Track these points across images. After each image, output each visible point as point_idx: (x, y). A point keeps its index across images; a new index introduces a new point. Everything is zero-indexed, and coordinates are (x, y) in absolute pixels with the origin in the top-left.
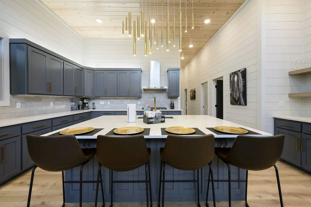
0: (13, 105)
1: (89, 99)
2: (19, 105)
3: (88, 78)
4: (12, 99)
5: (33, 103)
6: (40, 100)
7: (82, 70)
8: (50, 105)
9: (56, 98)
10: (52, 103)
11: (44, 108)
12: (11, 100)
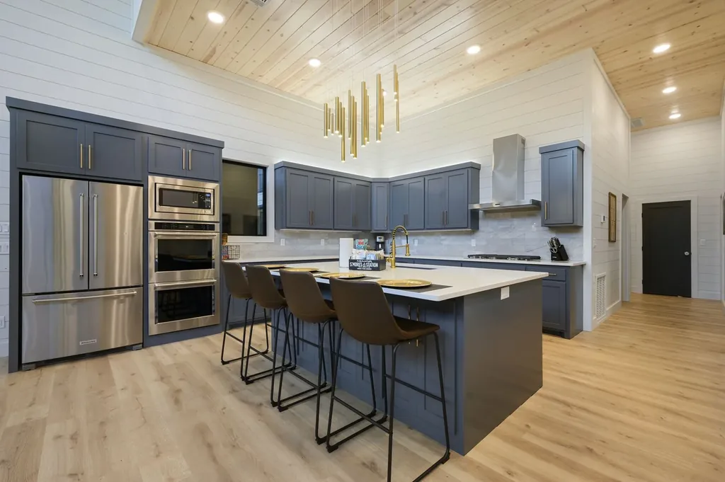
0: (277, 242)
1: (386, 235)
2: (283, 242)
3: (380, 199)
4: (276, 234)
5: (299, 240)
6: (307, 236)
7: (368, 185)
8: (320, 244)
9: (329, 234)
10: (323, 241)
11: (312, 248)
12: (275, 236)
